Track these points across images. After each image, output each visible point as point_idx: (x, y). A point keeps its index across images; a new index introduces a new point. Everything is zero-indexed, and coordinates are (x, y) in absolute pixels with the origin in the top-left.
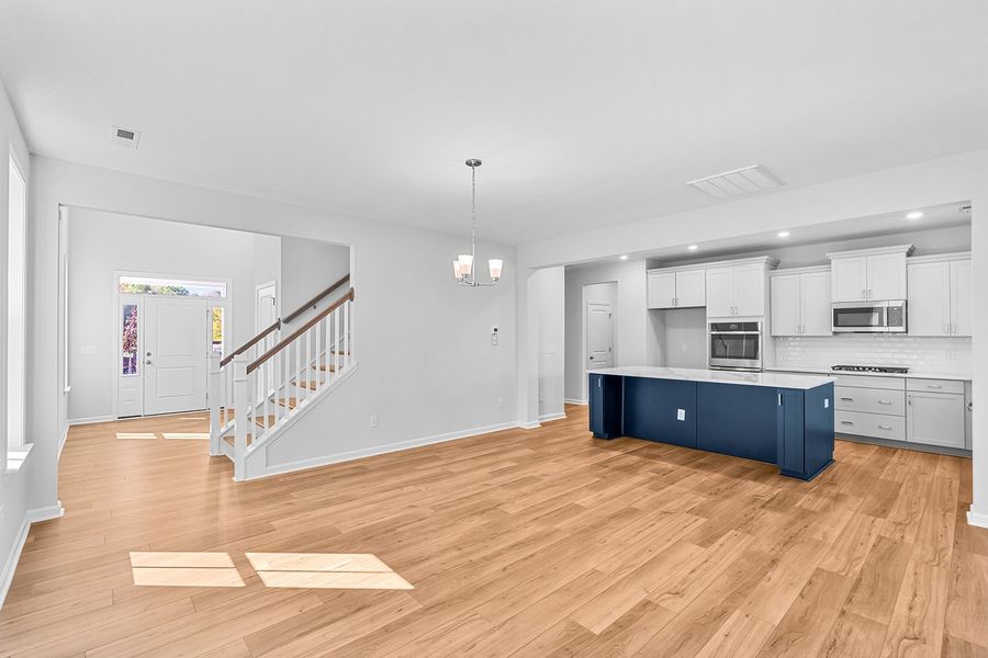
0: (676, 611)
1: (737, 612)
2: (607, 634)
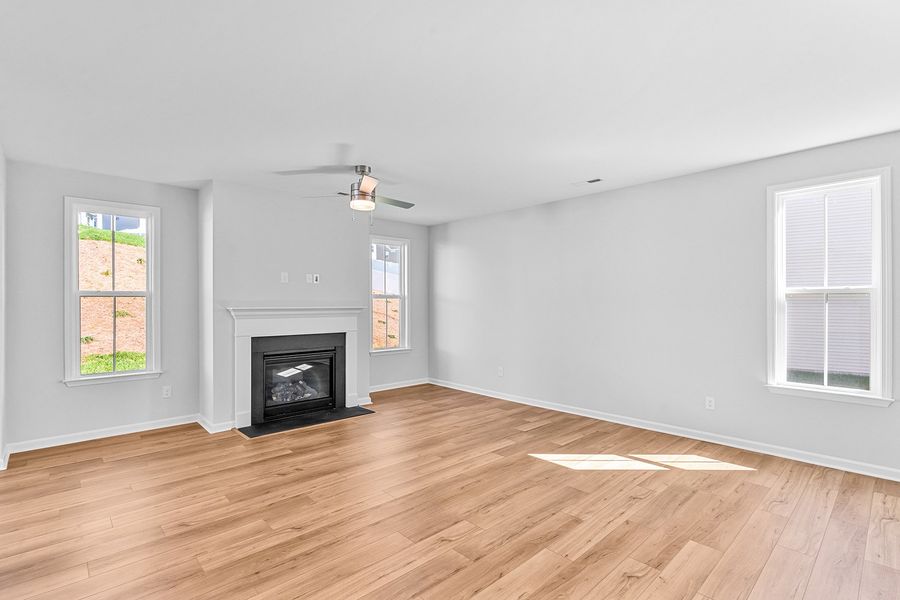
0: (630, 560)
1: (573, 560)
2: (683, 541)
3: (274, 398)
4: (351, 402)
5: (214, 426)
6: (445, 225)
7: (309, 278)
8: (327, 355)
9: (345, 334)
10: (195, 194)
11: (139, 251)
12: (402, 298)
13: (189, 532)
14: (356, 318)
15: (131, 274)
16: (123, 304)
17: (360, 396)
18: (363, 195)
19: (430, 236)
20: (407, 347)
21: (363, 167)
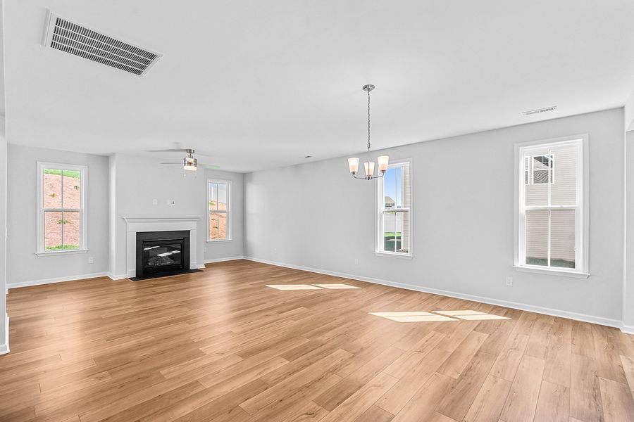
4: (193, 265)
5: (116, 276)
6: (251, 173)
7: (169, 202)
8: (180, 241)
9: (189, 231)
10: (106, 159)
11: (76, 181)
12: (227, 213)
13: (97, 309)
14: (195, 223)
15: (71, 196)
16: (66, 216)
17: (198, 264)
18: (190, 164)
19: (243, 178)
20: (230, 238)
21: (190, 150)
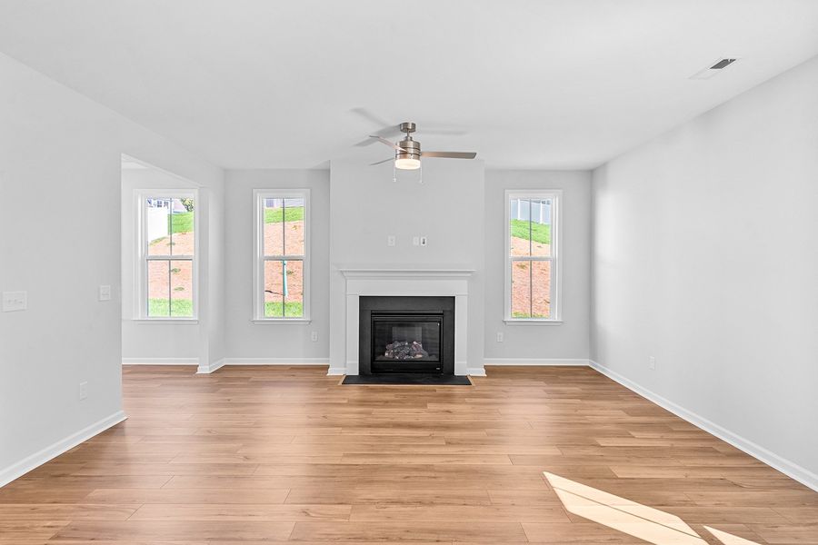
3: (386, 354)
7: (416, 240)
8: (434, 318)
9: (454, 298)
12: (553, 261)
14: (466, 282)
21: (406, 124)
